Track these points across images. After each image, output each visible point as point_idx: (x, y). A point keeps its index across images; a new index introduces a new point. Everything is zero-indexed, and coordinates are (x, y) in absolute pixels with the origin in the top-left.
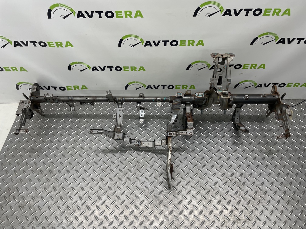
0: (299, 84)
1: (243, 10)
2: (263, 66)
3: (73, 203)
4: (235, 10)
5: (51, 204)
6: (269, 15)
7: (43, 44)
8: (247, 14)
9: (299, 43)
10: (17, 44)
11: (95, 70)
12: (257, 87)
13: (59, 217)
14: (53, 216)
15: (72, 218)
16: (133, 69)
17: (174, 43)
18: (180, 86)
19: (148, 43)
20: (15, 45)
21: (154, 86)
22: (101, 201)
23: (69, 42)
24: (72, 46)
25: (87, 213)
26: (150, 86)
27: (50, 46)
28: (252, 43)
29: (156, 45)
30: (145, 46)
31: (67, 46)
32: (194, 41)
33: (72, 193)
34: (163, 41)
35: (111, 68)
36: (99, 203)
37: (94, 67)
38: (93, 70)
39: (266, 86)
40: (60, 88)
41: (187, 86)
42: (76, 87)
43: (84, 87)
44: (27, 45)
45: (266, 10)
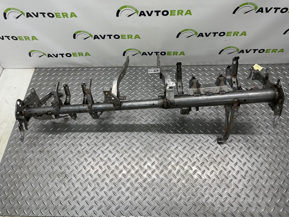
0: (277, 50)
2: (244, 34)
3: (82, 149)
5: (65, 150)
7: (51, 15)
9: (275, 12)
10: (29, 15)
12: (239, 53)
13: (72, 159)
14: (67, 158)
15: (82, 159)
16: (130, 37)
17: (165, 13)
18: (171, 52)
20: (27, 16)
21: (149, 53)
22: (105, 147)
23: (73, 13)
24: (76, 17)
25: (94, 156)
26: (145, 53)
27: (57, 17)
29: (150, 15)
30: (140, 16)
31: (71, 16)
32: (182, 11)
33: (81, 142)
34: (155, 11)
35: (110, 36)
36: (103, 149)
37: (95, 36)
38: (95, 38)
39: (247, 52)
40: (66, 55)
41: (177, 53)
42: (81, 54)
43: (87, 54)
44: (37, 16)
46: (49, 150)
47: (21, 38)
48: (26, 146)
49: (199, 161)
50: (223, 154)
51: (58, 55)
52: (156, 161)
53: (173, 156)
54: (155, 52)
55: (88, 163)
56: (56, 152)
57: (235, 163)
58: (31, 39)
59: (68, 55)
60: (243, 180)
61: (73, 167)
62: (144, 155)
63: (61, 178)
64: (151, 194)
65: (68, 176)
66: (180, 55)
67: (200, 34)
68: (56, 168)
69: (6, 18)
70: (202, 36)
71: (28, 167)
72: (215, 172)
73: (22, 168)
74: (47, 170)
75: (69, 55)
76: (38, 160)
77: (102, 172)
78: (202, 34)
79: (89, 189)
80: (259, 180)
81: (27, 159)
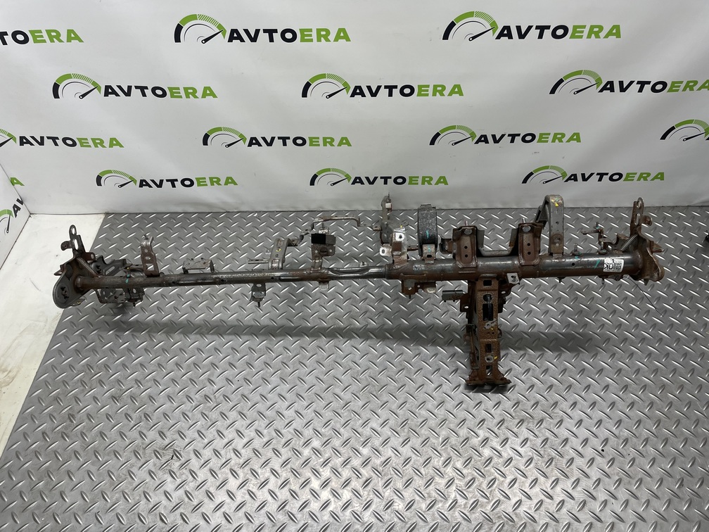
0: (649, 174)
1: (534, 27)
2: (576, 137)
3: (215, 391)
4: (519, 28)
5: (174, 393)
6: (581, 37)
7: (160, 92)
8: (541, 36)
9: (641, 90)
10: (110, 91)
11: (254, 144)
12: (566, 181)
13: (190, 415)
14: (178, 413)
15: (214, 415)
16: (328, 142)
17: (407, 91)
18: (418, 177)
19: (358, 91)
20: (107, 94)
21: (367, 179)
22: (270, 387)
23: (209, 88)
24: (215, 96)
25: (244, 407)
27: (172, 96)
28: (553, 91)
29: (374, 94)
30: (353, 95)
31: (204, 95)
32: (444, 88)
33: (212, 374)
34: (386, 87)
35: (284, 140)
36: (264, 390)
37: (252, 139)
38: (250, 145)
39: (584, 179)
40: (183, 182)
41: (431, 179)
42: (215, 181)
43: (230, 181)
44: (128, 94)
45: (575, 27)
47: (84, 142)
48: (80, 384)
49: (493, 417)
50: (547, 400)
51: (165, 182)
52: (391, 418)
54: (381, 178)
57: (577, 421)
58: (107, 144)
59: (187, 183)
60: (599, 459)
61: (191, 434)
62: (361, 403)
63: (163, 460)
64: (383, 495)
65: (180, 454)
66: (437, 184)
67: (482, 136)
68: (152, 435)
69: (56, 95)
70: (486, 141)
71: (82, 434)
72: (531, 441)
73: (68, 437)
74: (128, 441)
76: (108, 416)
77: (263, 444)
78: (485, 136)
79: (233, 484)
80: (637, 461)
81: (79, 416)
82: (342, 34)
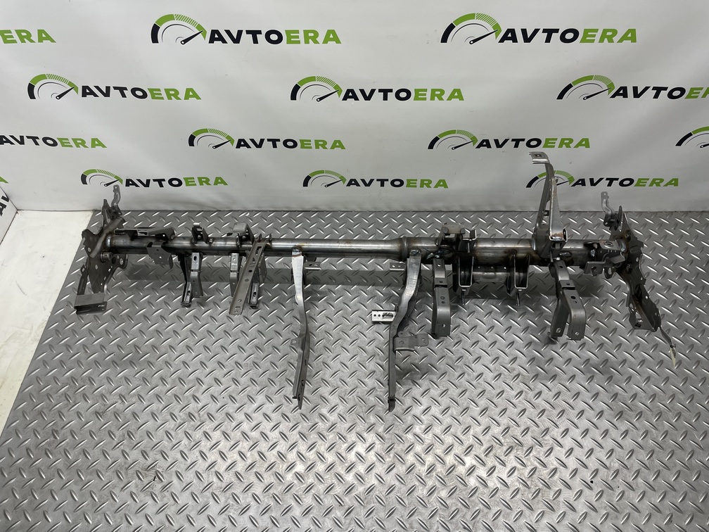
0: (662, 180)
1: (541, 31)
2: (585, 143)
3: (199, 408)
4: (524, 31)
5: (158, 410)
6: (593, 41)
8: (548, 40)
9: (656, 96)
10: (88, 91)
11: (243, 146)
12: (574, 185)
13: (173, 433)
14: (161, 432)
15: (198, 435)
16: (321, 145)
17: (403, 95)
18: (416, 180)
19: (350, 94)
20: (84, 94)
21: (363, 181)
22: (255, 405)
23: (192, 90)
24: (198, 98)
25: (228, 426)
26: (355, 180)
27: (153, 97)
28: (561, 97)
29: (367, 98)
30: (345, 99)
31: (187, 97)
32: (442, 92)
33: (197, 390)
34: (380, 91)
35: (274, 142)
36: (250, 408)
37: (240, 141)
38: (238, 146)
39: (593, 183)
40: (170, 182)
41: (430, 182)
42: (204, 181)
43: (219, 181)
44: (107, 94)
45: (586, 31)
46: (117, 410)
47: (64, 142)
48: (64, 398)
49: (481, 444)
50: (538, 426)
51: (151, 182)
52: (377, 442)
53: (418, 429)
54: (378, 180)
55: (212, 444)
56: (134, 415)
57: (567, 449)
58: (88, 144)
60: (587, 491)
61: (174, 455)
62: (347, 425)
63: (146, 481)
64: (364, 524)
65: (162, 476)
66: (436, 187)
67: (483, 141)
68: (134, 455)
69: (32, 96)
70: (489, 146)
71: (65, 451)
72: (518, 470)
73: (51, 454)
74: (110, 461)
75: (176, 182)
76: (91, 433)
77: (246, 467)
78: (487, 141)
79: (214, 509)
80: (626, 493)
81: (63, 431)
82: (331, 36)
